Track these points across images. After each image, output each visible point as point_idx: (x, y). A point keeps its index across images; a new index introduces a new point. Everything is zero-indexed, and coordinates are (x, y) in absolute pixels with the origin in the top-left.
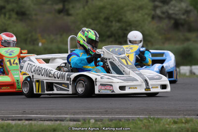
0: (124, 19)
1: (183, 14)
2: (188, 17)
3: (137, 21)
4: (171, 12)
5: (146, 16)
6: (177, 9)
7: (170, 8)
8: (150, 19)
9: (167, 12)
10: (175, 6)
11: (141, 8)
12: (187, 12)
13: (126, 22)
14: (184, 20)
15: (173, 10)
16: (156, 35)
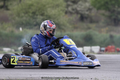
0: (46, 14)
1: (87, 11)
2: (90, 12)
3: (55, 15)
4: (78, 9)
5: (61, 12)
6: (83, 7)
7: (78, 6)
8: (64, 14)
9: (76, 9)
10: (82, 5)
11: (58, 6)
12: (89, 9)
13: (47, 16)
14: (88, 15)
15: (80, 8)
16: (68, 25)
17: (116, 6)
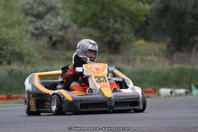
17: (111, 21)
